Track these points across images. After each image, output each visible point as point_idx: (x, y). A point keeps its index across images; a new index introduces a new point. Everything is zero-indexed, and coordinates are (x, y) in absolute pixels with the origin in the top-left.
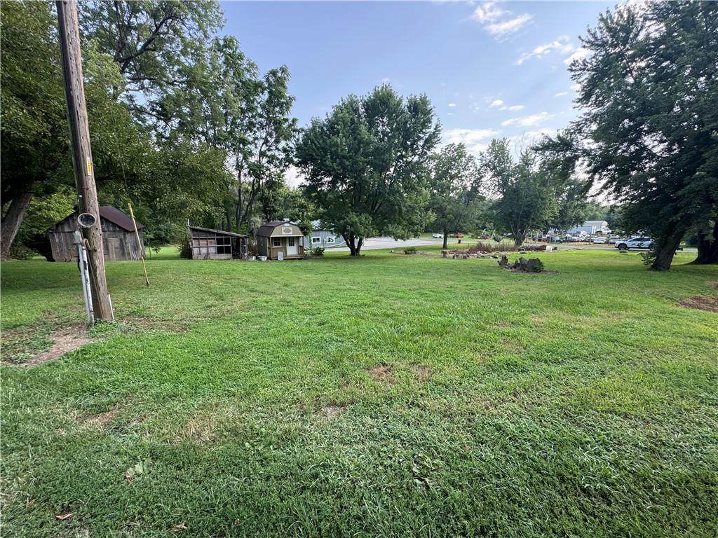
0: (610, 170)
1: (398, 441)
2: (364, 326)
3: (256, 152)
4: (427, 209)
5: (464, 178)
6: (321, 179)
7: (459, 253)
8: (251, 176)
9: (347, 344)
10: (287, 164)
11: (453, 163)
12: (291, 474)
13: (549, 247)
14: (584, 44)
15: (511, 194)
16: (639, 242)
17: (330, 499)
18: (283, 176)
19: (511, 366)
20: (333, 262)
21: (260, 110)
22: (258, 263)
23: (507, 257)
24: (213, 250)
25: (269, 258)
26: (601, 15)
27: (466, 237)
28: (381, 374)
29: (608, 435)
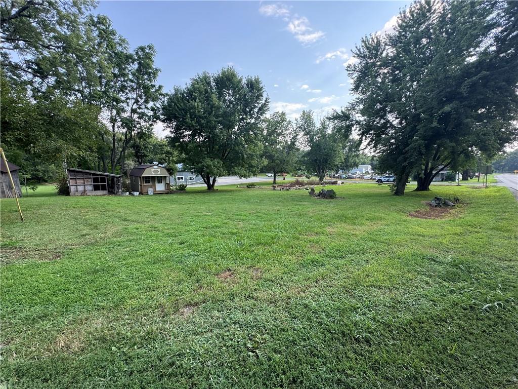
0: (371, 134)
1: (237, 326)
2: (215, 242)
3: (128, 109)
4: (262, 157)
5: (285, 135)
6: (183, 132)
7: (284, 186)
8: (124, 128)
9: (202, 257)
10: (155, 119)
11: (278, 125)
12: (152, 366)
13: (339, 182)
14: (354, 55)
15: (316, 147)
16: (388, 178)
17: (183, 380)
18: (152, 129)
19: (314, 263)
20: (194, 195)
21: (131, 77)
22: (131, 198)
23: (314, 189)
24: (89, 188)
25: (141, 193)
26: (363, 39)
27: (288, 175)
28: (227, 277)
29: (370, 301)
